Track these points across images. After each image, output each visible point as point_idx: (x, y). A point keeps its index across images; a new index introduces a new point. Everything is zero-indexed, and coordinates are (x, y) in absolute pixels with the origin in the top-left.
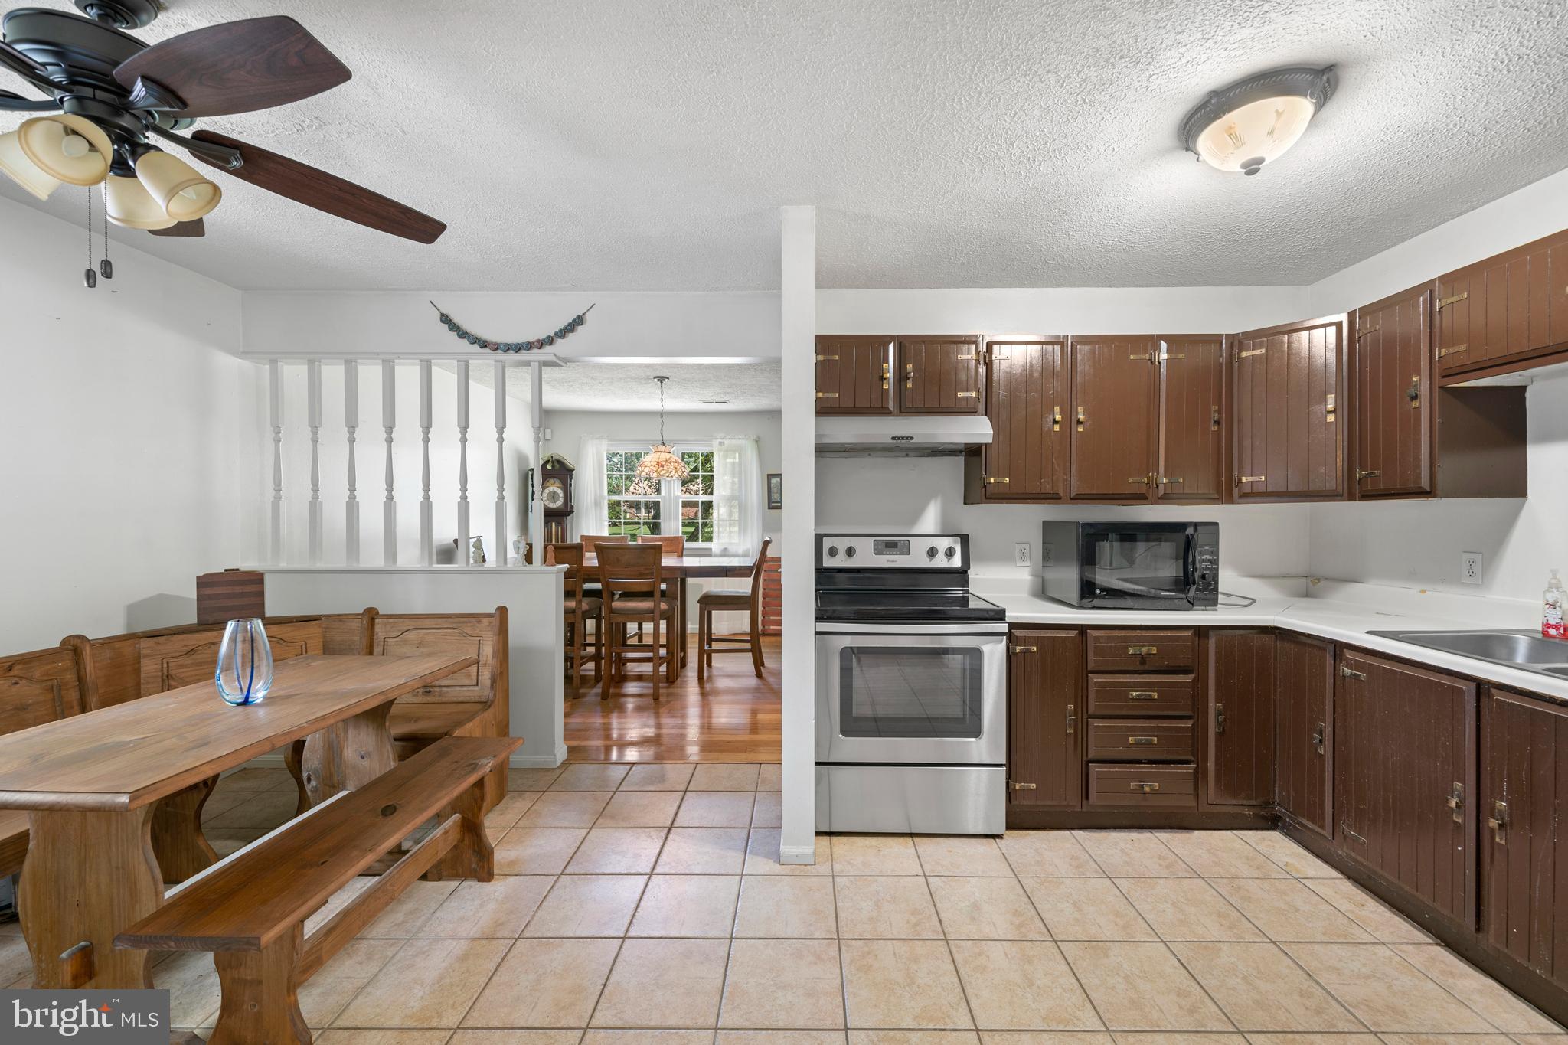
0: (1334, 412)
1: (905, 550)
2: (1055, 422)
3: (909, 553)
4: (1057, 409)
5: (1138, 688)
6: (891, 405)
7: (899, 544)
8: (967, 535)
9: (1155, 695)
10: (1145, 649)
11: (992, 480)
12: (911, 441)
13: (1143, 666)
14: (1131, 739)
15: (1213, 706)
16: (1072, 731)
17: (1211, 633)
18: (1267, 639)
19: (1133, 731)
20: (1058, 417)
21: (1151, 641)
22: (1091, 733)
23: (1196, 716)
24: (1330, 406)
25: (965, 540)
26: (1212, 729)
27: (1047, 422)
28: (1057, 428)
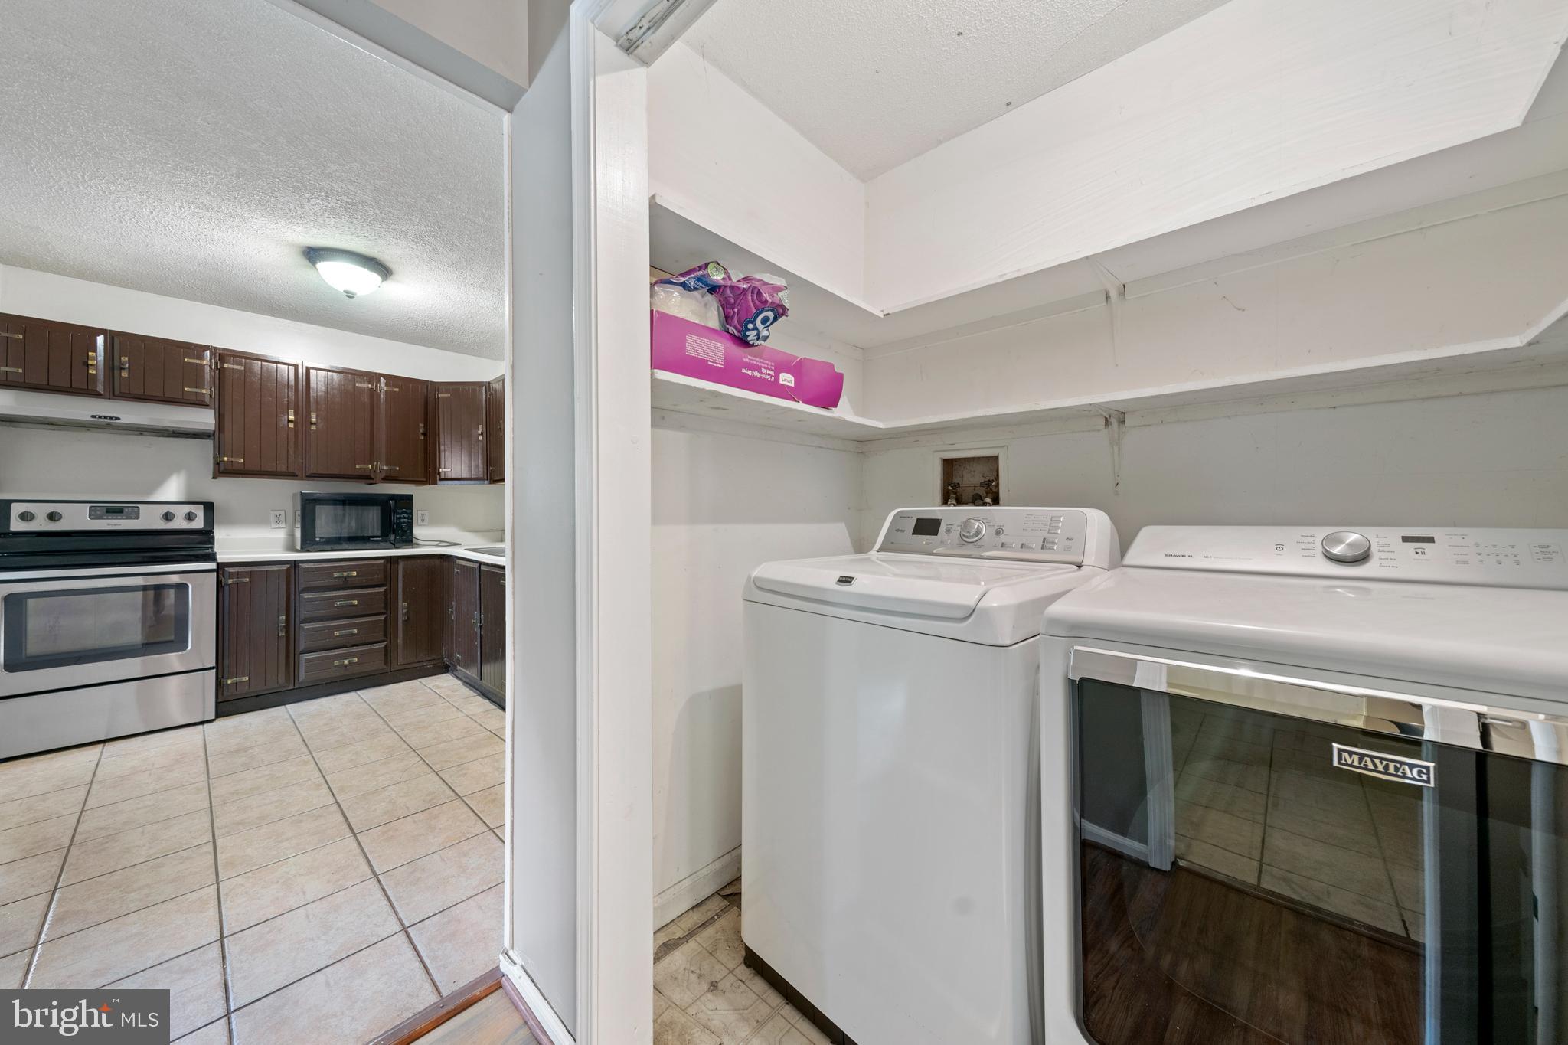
0: (482, 434)
1: (134, 515)
2: (289, 421)
3: (138, 517)
4: (291, 412)
5: (342, 599)
6: (100, 388)
7: (126, 510)
8: (213, 503)
9: (356, 602)
10: (345, 574)
11: (226, 459)
12: (118, 421)
13: (346, 584)
14: (336, 634)
15: (402, 605)
16: (284, 634)
17: (399, 560)
18: (438, 562)
19: (338, 628)
20: (292, 418)
21: (352, 568)
22: (302, 633)
23: (389, 612)
24: (480, 432)
25: (209, 507)
26: (401, 618)
27: (281, 420)
28: (291, 425)
